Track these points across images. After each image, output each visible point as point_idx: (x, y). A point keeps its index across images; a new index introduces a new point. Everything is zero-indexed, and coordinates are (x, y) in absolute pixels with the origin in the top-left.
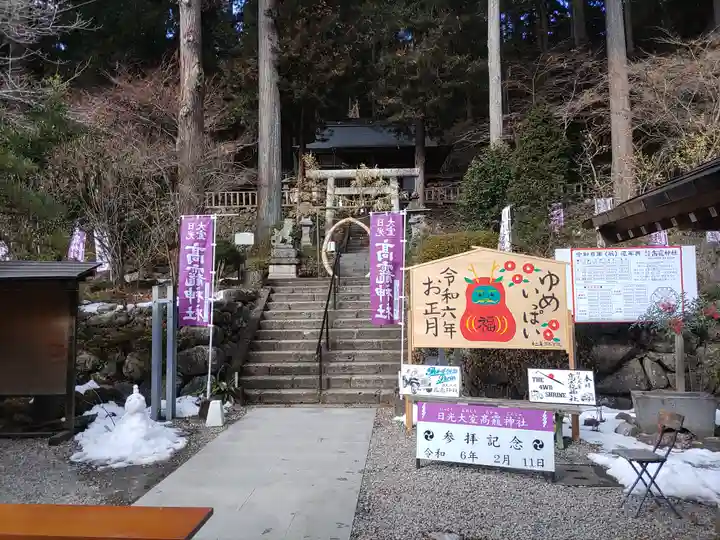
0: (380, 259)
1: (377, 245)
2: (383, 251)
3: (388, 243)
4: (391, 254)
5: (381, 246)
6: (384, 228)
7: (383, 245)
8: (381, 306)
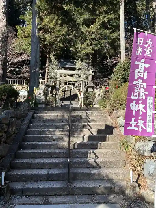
0: (136, 77)
1: (136, 63)
2: (139, 70)
3: (145, 63)
4: (146, 73)
5: (138, 65)
6: (143, 48)
7: (140, 64)
8: (133, 119)
